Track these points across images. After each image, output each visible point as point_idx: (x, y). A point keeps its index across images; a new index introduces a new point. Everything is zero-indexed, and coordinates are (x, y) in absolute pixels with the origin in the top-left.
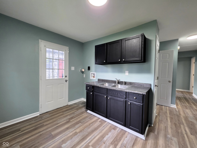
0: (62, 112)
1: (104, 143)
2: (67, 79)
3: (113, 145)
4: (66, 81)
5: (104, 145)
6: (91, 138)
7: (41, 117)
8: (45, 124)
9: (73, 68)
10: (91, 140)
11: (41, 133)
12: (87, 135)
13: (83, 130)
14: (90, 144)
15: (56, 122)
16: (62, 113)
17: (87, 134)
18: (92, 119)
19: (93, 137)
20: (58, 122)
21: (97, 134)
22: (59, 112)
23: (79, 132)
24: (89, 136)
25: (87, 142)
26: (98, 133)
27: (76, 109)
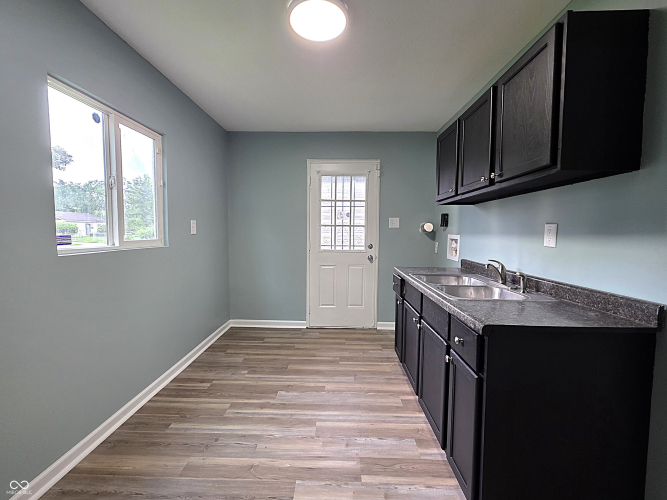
0: (346, 339)
1: (347, 445)
2: (374, 252)
3: (359, 466)
4: (371, 259)
5: (343, 447)
7: (304, 334)
8: (297, 346)
9: (394, 223)
10: (332, 418)
11: (278, 357)
13: (341, 391)
14: (318, 424)
15: (314, 352)
16: (344, 341)
17: (340, 404)
18: (392, 384)
20: (318, 354)
21: (356, 418)
22: (341, 336)
23: (329, 391)
26: (363, 418)
27: (382, 345)
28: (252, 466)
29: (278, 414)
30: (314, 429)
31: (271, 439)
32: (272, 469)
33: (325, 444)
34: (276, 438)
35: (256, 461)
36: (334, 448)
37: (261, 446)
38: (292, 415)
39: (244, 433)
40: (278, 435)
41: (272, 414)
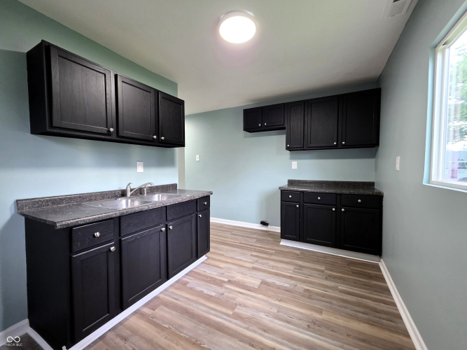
1: (223, 294)
3: (224, 285)
6: (214, 315)
10: (219, 314)
12: (206, 324)
13: (188, 340)
14: (231, 313)
17: (203, 325)
19: (212, 312)
21: (202, 308)
23: (198, 346)
24: (211, 320)
25: (226, 320)
26: (198, 306)
28: (280, 301)
29: (260, 334)
30: (236, 310)
31: (268, 314)
32: (269, 296)
33: (234, 299)
34: (264, 312)
35: (277, 303)
36: (231, 295)
37: (275, 310)
38: (247, 329)
39: (288, 325)
40: (262, 315)
41: (264, 336)
